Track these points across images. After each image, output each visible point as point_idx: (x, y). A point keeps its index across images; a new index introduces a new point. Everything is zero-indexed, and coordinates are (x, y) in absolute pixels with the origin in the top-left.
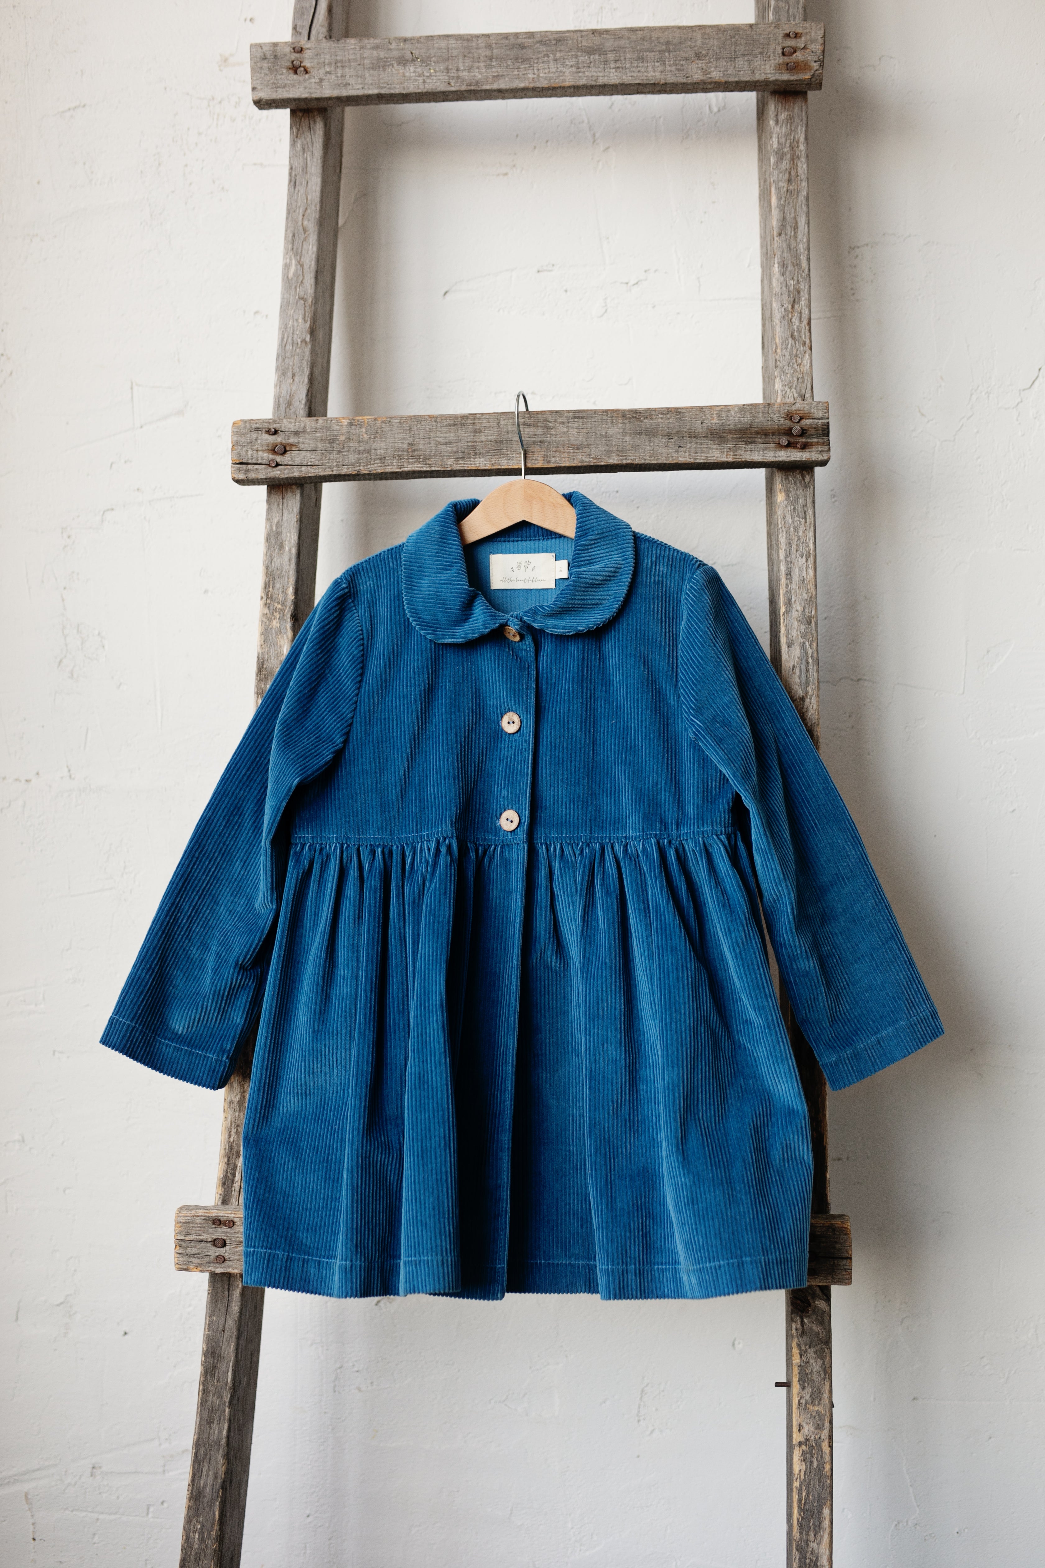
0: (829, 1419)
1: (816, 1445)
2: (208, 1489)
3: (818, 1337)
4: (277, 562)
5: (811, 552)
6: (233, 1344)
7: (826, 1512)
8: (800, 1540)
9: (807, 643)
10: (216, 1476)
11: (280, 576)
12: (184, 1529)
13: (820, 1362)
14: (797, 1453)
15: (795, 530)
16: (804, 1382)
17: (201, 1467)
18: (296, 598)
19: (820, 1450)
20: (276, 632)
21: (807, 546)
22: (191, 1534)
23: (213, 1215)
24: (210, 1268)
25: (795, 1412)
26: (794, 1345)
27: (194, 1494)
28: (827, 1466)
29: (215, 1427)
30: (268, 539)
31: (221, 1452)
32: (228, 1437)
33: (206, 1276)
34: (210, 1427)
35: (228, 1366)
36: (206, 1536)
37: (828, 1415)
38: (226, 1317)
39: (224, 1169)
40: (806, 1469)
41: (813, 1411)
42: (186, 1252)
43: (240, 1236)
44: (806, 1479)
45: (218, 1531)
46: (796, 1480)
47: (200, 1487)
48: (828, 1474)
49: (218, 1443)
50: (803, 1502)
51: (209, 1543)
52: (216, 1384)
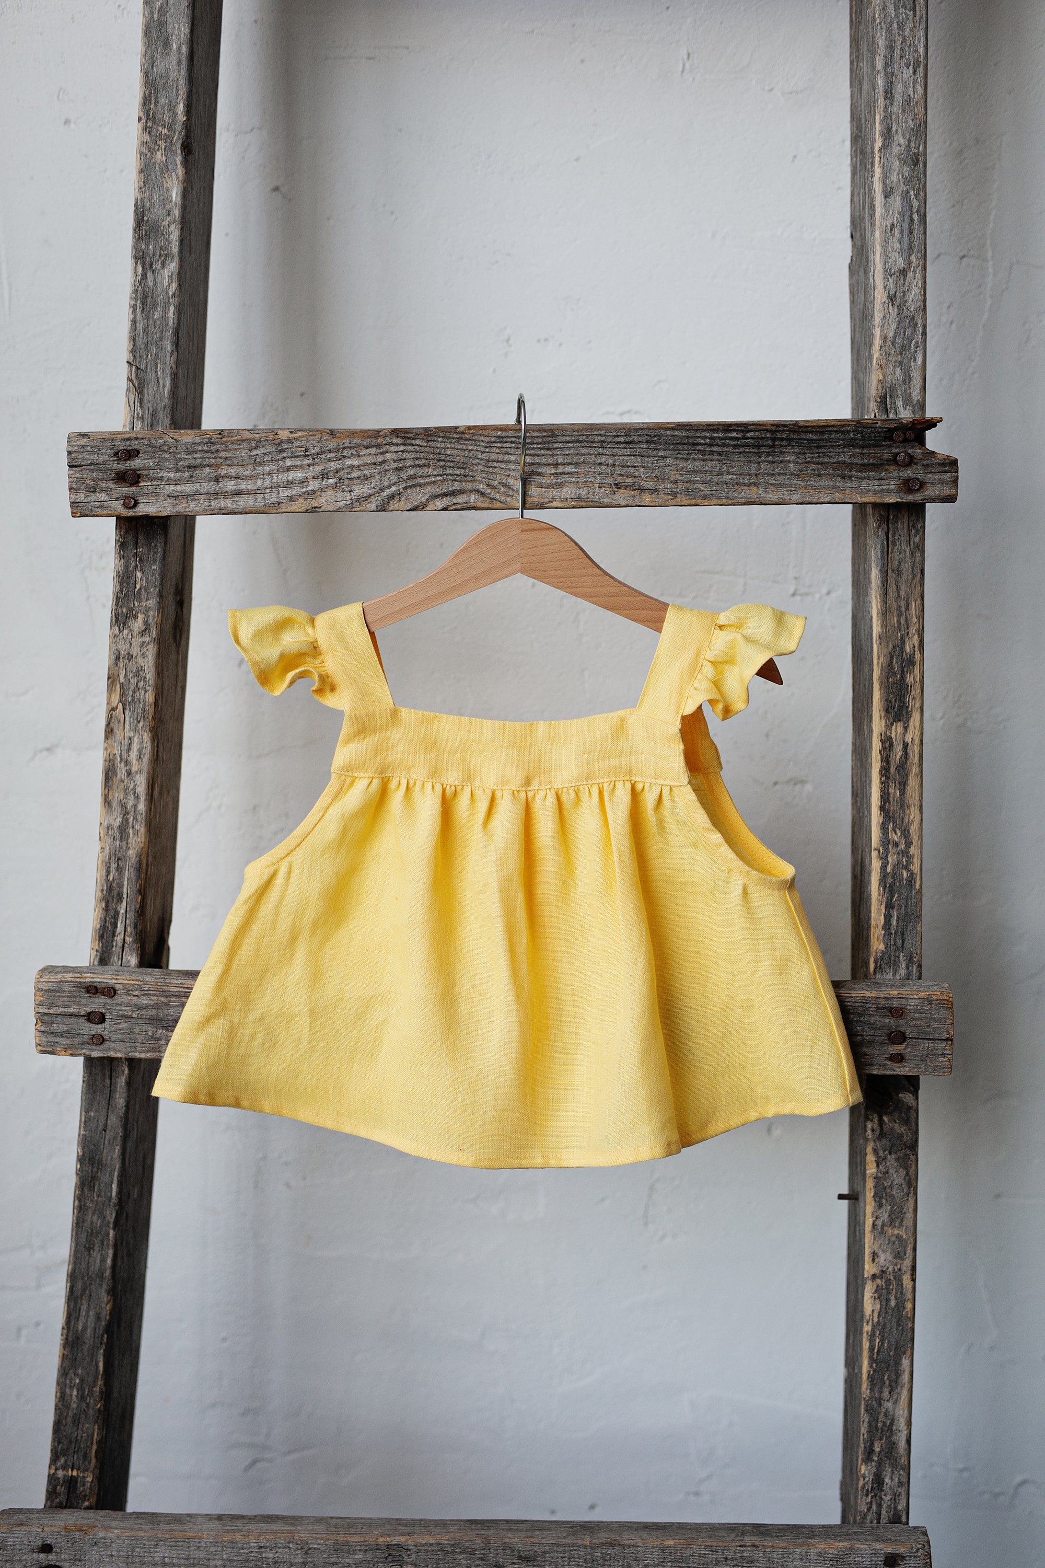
0: (912, 1245)
1: (895, 1278)
2: (88, 1335)
3: (901, 1141)
4: (160, 67)
5: (921, 59)
6: (118, 1147)
7: (905, 1362)
8: (871, 1398)
9: (912, 193)
10: (98, 1318)
11: (166, 87)
12: (58, 1383)
13: (903, 1172)
14: (869, 1291)
15: (899, 27)
16: (881, 1198)
17: (78, 1305)
18: (188, 120)
19: (899, 1280)
20: (161, 169)
21: (916, 51)
22: (68, 1391)
23: (87, 980)
24: (84, 1051)
25: (868, 1238)
26: (869, 1149)
27: (70, 1339)
28: (909, 1305)
29: (96, 1254)
30: (147, 33)
31: (105, 1287)
32: (114, 1266)
33: (79, 1061)
34: (89, 1255)
35: (111, 1176)
36: (86, 1393)
37: (912, 1239)
38: (108, 1112)
39: (101, 918)
40: (880, 1309)
41: (892, 1236)
42: (50, 1029)
43: (123, 1008)
44: (881, 1321)
45: (102, 1387)
46: (868, 1322)
47: (77, 1331)
48: (909, 1316)
49: (101, 1275)
50: (876, 1351)
51: (92, 1401)
52: (96, 1198)
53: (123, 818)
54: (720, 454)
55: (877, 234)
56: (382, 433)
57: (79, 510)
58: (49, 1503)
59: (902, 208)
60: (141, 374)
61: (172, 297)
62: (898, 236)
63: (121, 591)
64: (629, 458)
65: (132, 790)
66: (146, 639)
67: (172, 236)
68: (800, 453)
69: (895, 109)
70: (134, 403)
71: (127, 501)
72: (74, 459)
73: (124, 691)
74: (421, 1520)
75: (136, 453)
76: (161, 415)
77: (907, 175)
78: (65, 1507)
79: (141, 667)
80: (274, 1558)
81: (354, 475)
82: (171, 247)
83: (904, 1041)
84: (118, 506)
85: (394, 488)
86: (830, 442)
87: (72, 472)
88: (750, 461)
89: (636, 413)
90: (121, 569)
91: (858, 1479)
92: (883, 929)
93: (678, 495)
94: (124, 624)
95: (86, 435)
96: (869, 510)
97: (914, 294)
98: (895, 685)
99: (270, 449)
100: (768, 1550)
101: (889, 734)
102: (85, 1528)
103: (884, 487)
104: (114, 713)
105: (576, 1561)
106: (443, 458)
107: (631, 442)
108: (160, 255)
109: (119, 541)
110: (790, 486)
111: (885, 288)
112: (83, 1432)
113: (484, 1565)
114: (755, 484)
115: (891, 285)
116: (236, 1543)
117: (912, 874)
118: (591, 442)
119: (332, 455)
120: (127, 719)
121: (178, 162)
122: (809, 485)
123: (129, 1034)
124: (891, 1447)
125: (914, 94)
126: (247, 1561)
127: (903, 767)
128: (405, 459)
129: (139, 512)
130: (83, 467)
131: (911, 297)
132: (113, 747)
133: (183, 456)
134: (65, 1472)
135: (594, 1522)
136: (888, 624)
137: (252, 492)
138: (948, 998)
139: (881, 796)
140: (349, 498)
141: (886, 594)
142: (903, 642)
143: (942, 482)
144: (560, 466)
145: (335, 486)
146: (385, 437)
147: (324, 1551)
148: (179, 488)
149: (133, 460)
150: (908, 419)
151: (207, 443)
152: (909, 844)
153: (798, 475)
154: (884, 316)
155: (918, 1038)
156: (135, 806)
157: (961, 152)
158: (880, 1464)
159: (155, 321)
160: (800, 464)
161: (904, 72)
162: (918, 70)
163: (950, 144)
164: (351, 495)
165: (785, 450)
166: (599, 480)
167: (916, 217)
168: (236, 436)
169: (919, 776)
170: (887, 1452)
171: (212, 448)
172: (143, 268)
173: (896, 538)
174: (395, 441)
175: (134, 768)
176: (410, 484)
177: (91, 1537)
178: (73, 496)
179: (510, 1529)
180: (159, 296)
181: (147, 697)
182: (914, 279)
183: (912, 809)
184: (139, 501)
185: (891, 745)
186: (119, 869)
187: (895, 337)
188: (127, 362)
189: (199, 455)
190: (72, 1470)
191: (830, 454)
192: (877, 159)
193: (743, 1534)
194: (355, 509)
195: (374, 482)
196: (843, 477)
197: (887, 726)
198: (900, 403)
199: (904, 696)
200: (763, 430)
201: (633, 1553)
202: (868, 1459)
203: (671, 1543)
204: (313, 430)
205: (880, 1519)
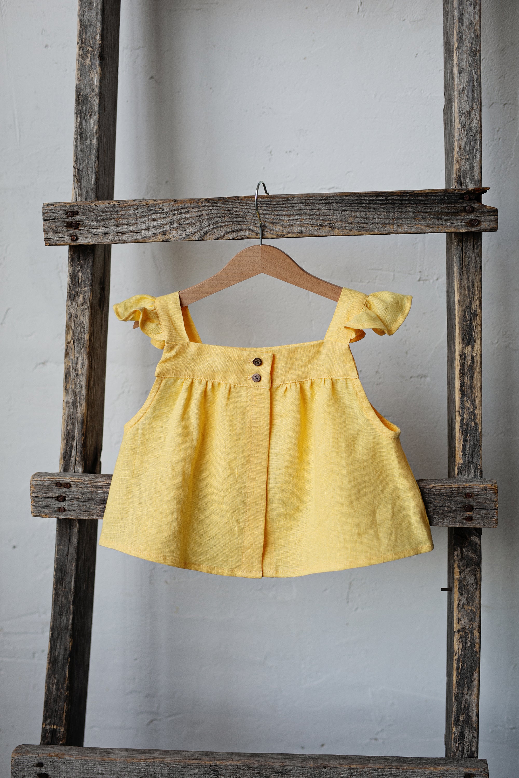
0: (478, 615)
1: (470, 632)
2: (61, 658)
3: (472, 561)
4: (87, 16)
6: (74, 564)
7: (475, 675)
8: (458, 693)
9: (473, 71)
10: (65, 649)
11: (90, 26)
12: (46, 682)
13: (473, 577)
14: (456, 638)
16: (462, 591)
17: (56, 643)
18: (102, 43)
19: (472, 633)
20: (89, 68)
22: (51, 686)
23: (56, 480)
25: (456, 611)
26: (456, 566)
28: (477, 646)
29: (64, 618)
31: (68, 634)
32: (73, 623)
33: (54, 521)
34: (61, 618)
35: (71, 578)
36: (60, 687)
37: (478, 612)
38: (69, 546)
39: (64, 448)
40: (462, 647)
41: (468, 610)
42: (38, 505)
43: (75, 494)
44: (463, 654)
45: (68, 684)
46: (456, 654)
47: (55, 656)
48: (477, 651)
49: (66, 628)
50: (460, 669)
51: (63, 691)
52: (63, 589)
53: (74, 398)
54: (374, 208)
55: (456, 93)
56: (201, 201)
57: (49, 242)
58: (42, 742)
59: (468, 79)
60: (80, 173)
61: (95, 133)
62: (466, 94)
63: (72, 283)
64: (327, 211)
65: (79, 383)
66: (85, 307)
67: (94, 102)
68: (415, 207)
69: (464, 28)
70: (77, 187)
71: (73, 237)
72: (46, 216)
73: (74, 334)
74: (228, 753)
75: (77, 213)
76: (90, 193)
77: (471, 62)
78: (51, 744)
79: (82, 321)
80: (154, 771)
81: (187, 222)
82: (94, 108)
83: (472, 510)
84: (68, 240)
85: (207, 229)
86: (431, 201)
87: (45, 223)
88: (389, 212)
89: (337, 188)
90: (71, 272)
91: (452, 735)
92: (462, 452)
93: (352, 230)
94: (74, 300)
95: (52, 204)
96: (453, 236)
97: (475, 124)
98: (467, 327)
99: (144, 210)
100: (404, 770)
101: (464, 352)
102: (59, 755)
103: (459, 224)
104: (69, 345)
105: (306, 775)
106: (232, 213)
107: (328, 203)
108: (89, 112)
109: (70, 258)
110: (410, 224)
111: (460, 121)
112: (59, 707)
113: (260, 776)
114: (392, 223)
115: (463, 119)
116: (135, 763)
117: (477, 424)
118: (308, 203)
119: (176, 212)
120: (76, 348)
121: (97, 65)
122: (420, 224)
123: (77, 507)
124: (468, 718)
125: (474, 20)
126: (140, 772)
127: (471, 368)
128: (212, 214)
129: (79, 243)
130: (51, 220)
131: (473, 125)
132: (69, 362)
133: (100, 214)
134: (50, 727)
135: (316, 755)
136: (463, 295)
137: (135, 232)
138: (495, 488)
139: (460, 383)
140: (184, 234)
141: (462, 279)
142: (471, 304)
143: (489, 221)
144: (292, 216)
145: (177, 228)
146: (202, 202)
147: (179, 768)
148: (98, 230)
149: (75, 217)
150: (472, 189)
151: (112, 207)
152: (475, 408)
153: (414, 219)
154: (459, 136)
155: (480, 509)
156: (80, 392)
157: (503, 50)
158: (463, 727)
159: (87, 146)
160: (416, 213)
161: (469, 8)
162: (476, 7)
163: (498, 46)
164: (185, 232)
165: (407, 206)
166: (311, 223)
167: (475, 83)
168: (127, 203)
169: (480, 373)
170: (467, 721)
171: (115, 210)
172: (80, 119)
173: (467, 250)
174: (207, 204)
175: (80, 373)
176: (215, 226)
177: (62, 759)
178: (46, 235)
179: (273, 758)
180: (88, 133)
181: (85, 336)
182: (475, 116)
183: (477, 390)
184: (79, 237)
185: (465, 357)
186: (73, 424)
187: (465, 146)
188: (73, 167)
189: (108, 213)
190: (54, 726)
191: (431, 207)
192: (455, 54)
193: (392, 762)
194: (188, 240)
195: (197, 225)
196: (438, 219)
197: (463, 347)
198: (468, 180)
199: (472, 331)
200: (396, 195)
201: (335, 771)
202: (457, 724)
203: (355, 766)
204: (166, 200)
205: (463, 755)
